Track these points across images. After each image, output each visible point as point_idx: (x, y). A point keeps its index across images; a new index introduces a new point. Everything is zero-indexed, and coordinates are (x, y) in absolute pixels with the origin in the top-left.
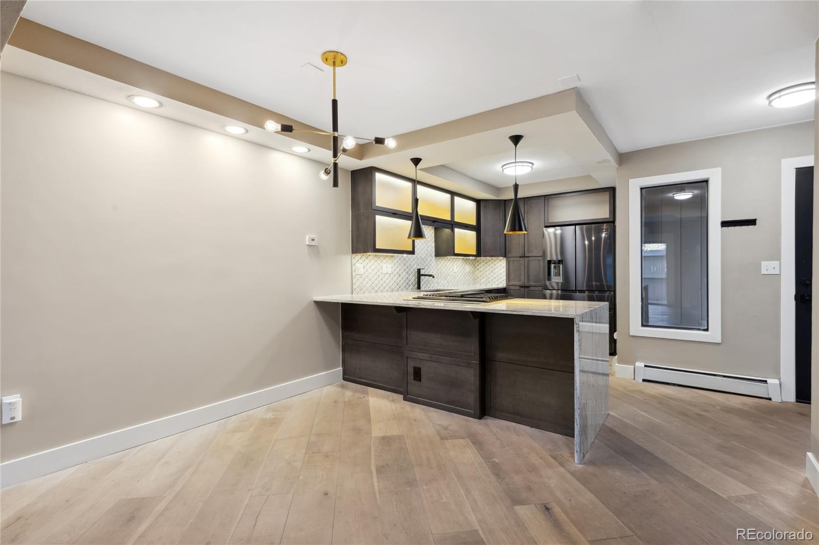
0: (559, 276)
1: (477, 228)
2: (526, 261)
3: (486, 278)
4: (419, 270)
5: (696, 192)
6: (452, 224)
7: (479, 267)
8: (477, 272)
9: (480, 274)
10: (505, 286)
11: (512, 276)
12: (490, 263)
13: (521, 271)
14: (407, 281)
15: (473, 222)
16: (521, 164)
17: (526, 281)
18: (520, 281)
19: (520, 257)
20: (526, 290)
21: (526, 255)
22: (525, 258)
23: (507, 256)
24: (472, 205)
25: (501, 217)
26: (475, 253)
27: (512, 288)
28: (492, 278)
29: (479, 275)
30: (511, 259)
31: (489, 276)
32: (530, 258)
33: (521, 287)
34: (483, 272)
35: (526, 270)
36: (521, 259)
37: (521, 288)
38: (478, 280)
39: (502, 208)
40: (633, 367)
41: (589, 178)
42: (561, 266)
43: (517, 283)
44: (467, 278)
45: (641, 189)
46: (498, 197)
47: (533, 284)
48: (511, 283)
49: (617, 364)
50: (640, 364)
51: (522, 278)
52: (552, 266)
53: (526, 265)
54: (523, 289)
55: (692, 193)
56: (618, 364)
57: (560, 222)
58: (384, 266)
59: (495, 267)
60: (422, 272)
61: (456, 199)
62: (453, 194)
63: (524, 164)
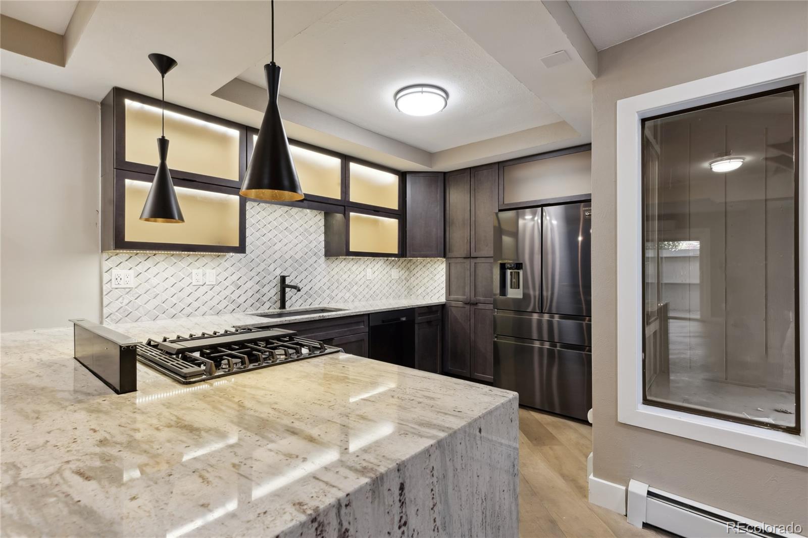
0: (519, 288)
1: (400, 214)
2: (473, 264)
3: (423, 288)
4: (283, 279)
5: (748, 158)
6: (344, 206)
7: (415, 271)
8: (413, 279)
9: (417, 282)
10: (445, 301)
11: (453, 288)
12: (429, 265)
13: (466, 279)
14: (258, 296)
15: (394, 205)
16: (419, 89)
17: (473, 294)
18: (464, 295)
19: (464, 258)
20: (473, 308)
21: (472, 256)
22: (472, 260)
23: (447, 256)
24: (392, 180)
25: (439, 198)
26: (396, 252)
27: (453, 303)
28: (431, 288)
29: (415, 284)
30: (452, 261)
31: (428, 285)
32: (478, 260)
33: (466, 304)
34: (420, 278)
35: (473, 278)
36: (465, 260)
37: (466, 306)
38: (414, 290)
39: (441, 184)
40: (624, 488)
41: (562, 125)
42: (521, 272)
43: (461, 297)
44: (394, 287)
45: (644, 121)
46: (431, 167)
47: (481, 299)
48: (452, 297)
49: (591, 477)
50: (639, 488)
51: (467, 289)
52: (509, 272)
53: (473, 269)
54: (468, 307)
55: (742, 160)
56: (594, 476)
57: (520, 203)
58: (194, 271)
59: (435, 272)
60: (288, 281)
61: (353, 166)
62: (346, 159)
63: (425, 89)
